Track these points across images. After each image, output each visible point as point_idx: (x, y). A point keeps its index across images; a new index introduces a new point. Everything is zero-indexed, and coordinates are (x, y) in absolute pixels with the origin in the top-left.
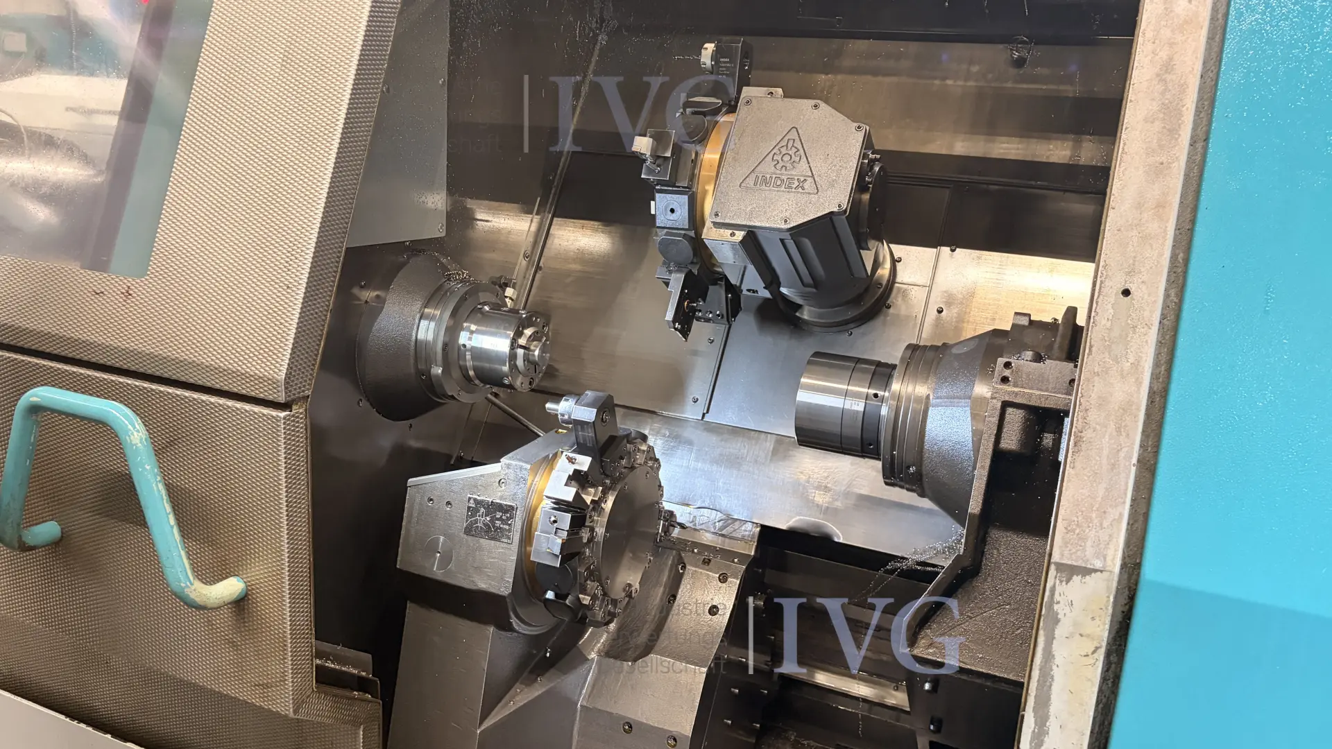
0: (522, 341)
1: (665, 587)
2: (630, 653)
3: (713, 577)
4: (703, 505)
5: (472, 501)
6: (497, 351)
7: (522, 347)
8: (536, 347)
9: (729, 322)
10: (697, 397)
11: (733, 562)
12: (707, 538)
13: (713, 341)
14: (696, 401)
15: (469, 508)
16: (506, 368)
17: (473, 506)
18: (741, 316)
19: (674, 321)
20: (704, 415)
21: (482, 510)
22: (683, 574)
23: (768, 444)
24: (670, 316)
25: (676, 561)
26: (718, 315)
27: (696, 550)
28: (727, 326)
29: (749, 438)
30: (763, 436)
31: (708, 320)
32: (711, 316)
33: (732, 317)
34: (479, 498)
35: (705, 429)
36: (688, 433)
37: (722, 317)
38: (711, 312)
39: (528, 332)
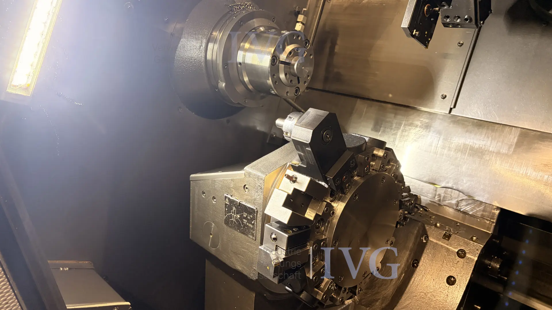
0: (283, 57)
1: (411, 251)
2: (378, 303)
3: (453, 252)
4: (447, 185)
5: (227, 200)
6: (262, 67)
7: (282, 62)
8: (296, 61)
9: (477, 25)
10: (445, 94)
11: (472, 239)
12: (450, 212)
13: (462, 44)
14: (444, 97)
15: (226, 204)
16: (270, 82)
17: (228, 203)
18: (490, 19)
19: (411, 27)
20: (451, 109)
21: (234, 208)
22: (426, 243)
23: (512, 136)
24: (405, 23)
25: (421, 232)
26: (466, 20)
27: (438, 225)
28: (477, 30)
29: (493, 131)
30: (507, 129)
31: (455, 25)
32: (458, 21)
33: (481, 20)
34: (231, 198)
35: (452, 121)
36: (437, 124)
37: (471, 20)
38: (459, 17)
39: (289, 48)
